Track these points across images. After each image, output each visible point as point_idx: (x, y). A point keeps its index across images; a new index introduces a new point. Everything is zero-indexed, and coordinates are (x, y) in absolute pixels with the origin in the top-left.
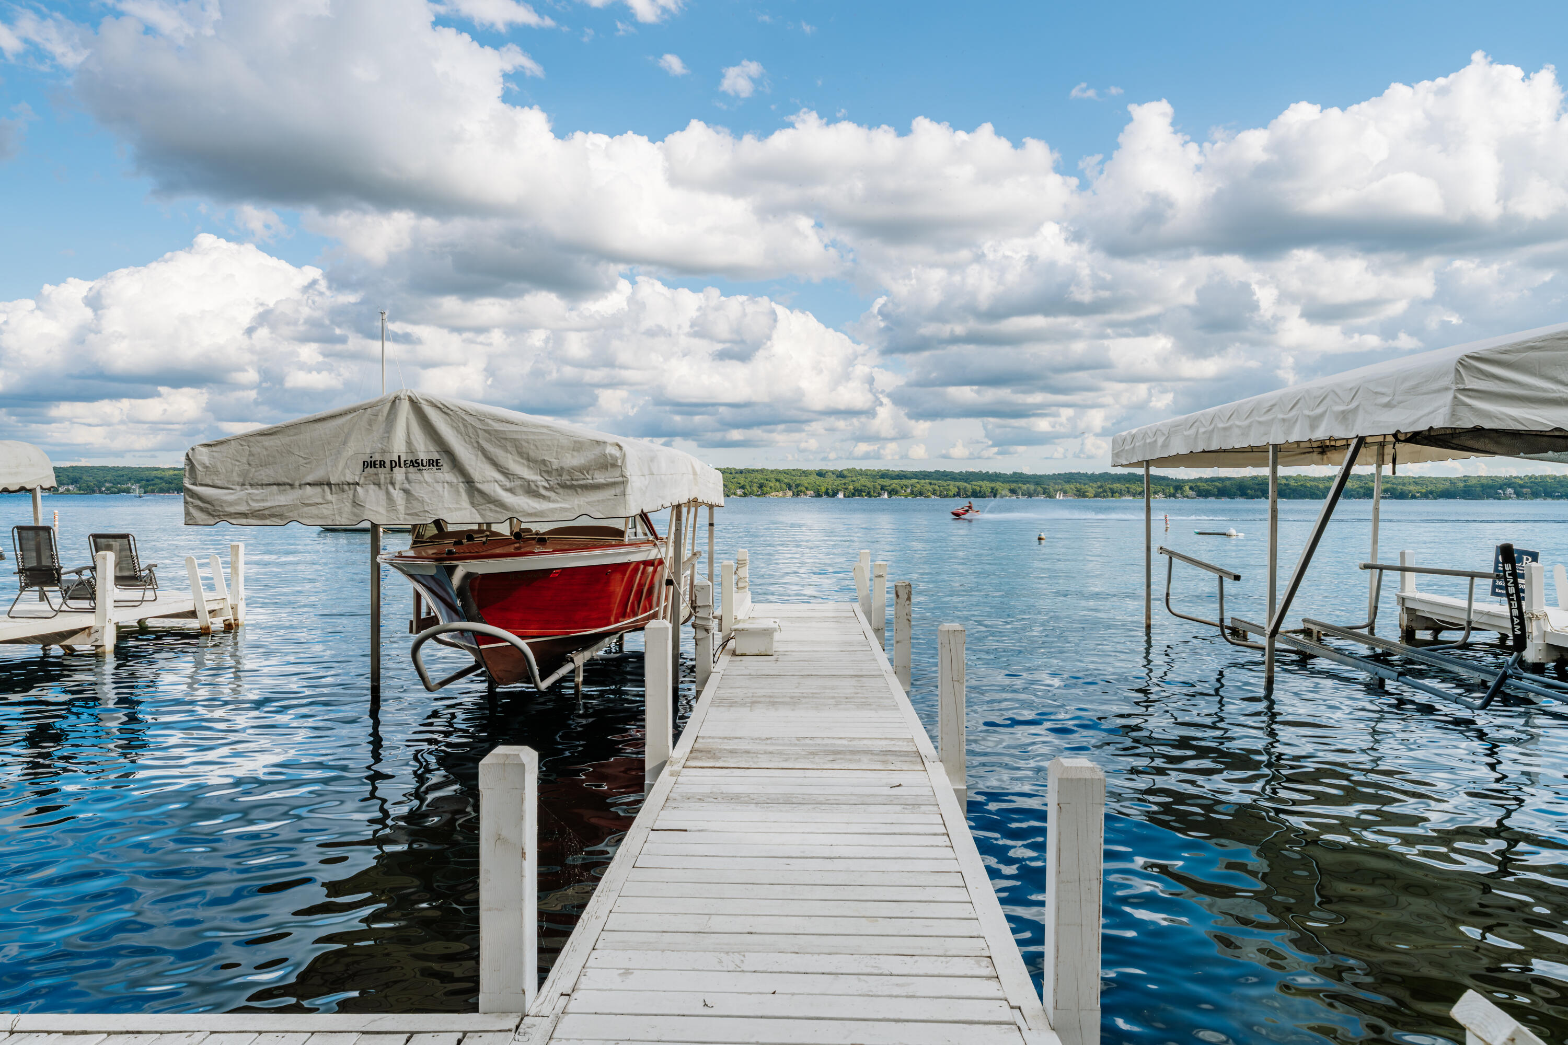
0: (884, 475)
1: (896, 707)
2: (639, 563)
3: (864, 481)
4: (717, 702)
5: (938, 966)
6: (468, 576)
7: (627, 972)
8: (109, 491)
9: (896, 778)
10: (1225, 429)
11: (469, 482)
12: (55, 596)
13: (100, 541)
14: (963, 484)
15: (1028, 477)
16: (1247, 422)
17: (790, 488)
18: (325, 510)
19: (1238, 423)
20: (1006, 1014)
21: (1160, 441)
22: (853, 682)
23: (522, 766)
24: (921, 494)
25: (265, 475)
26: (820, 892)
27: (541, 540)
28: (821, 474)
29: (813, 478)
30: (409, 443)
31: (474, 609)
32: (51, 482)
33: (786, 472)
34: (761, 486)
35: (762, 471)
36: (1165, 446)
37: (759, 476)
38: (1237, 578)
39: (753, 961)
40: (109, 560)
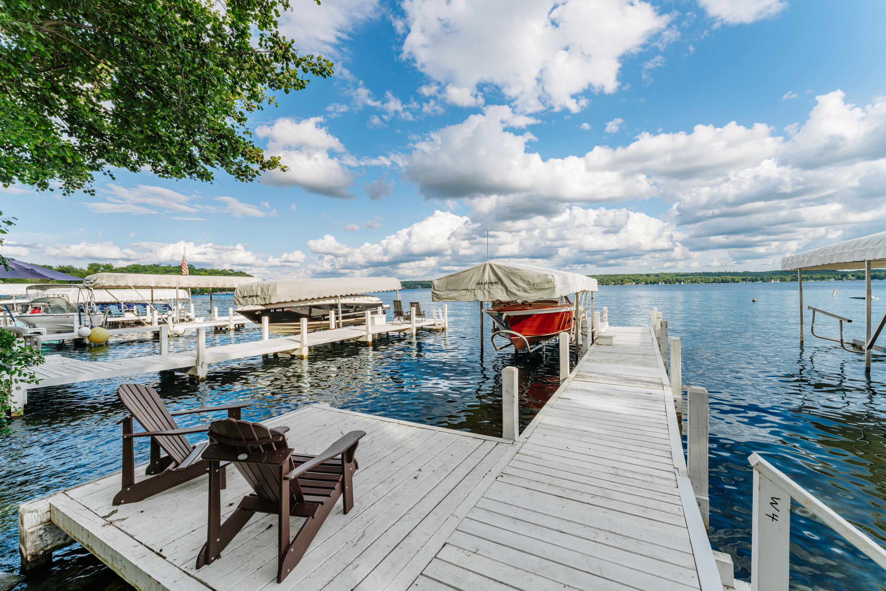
0: (677, 275)
1: (658, 367)
2: (563, 313)
3: (667, 277)
4: (588, 360)
5: (650, 451)
6: (508, 317)
7: (545, 435)
8: (413, 288)
9: (650, 391)
10: (840, 254)
11: (506, 288)
12: (402, 318)
13: (412, 304)
14: (716, 277)
15: (752, 273)
16: (852, 250)
17: (634, 281)
18: (467, 297)
19: (847, 251)
20: (672, 469)
21: (806, 259)
22: (642, 357)
23: (513, 372)
24: (695, 282)
25: (451, 287)
26: (611, 423)
27: (530, 305)
28: (648, 275)
29: (644, 277)
30: (489, 277)
31: (509, 326)
32: (400, 288)
33: (633, 275)
34: (622, 281)
35: (622, 275)
36: (809, 261)
37: (621, 277)
38: (850, 321)
39: (584, 439)
40: (414, 309)
